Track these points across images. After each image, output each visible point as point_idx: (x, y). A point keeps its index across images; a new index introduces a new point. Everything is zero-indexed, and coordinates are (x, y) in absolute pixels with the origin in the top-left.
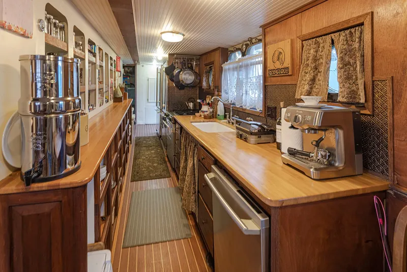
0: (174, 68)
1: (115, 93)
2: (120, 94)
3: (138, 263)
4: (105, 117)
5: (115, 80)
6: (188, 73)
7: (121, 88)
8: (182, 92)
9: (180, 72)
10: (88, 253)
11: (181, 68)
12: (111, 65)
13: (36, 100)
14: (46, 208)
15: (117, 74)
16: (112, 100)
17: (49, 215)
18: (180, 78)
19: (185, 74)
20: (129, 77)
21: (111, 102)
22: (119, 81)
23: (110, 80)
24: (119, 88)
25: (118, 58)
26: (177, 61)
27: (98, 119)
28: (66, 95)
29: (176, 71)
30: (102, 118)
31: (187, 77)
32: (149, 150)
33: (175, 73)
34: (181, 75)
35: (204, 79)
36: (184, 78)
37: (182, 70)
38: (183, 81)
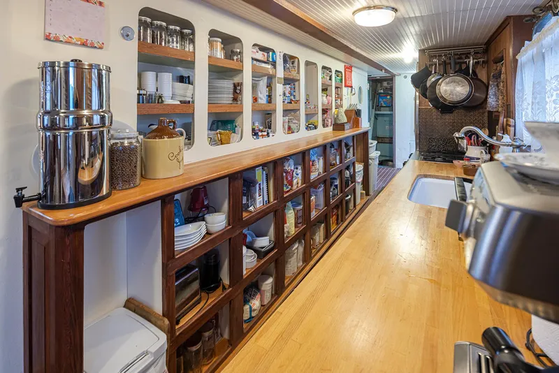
0: (430, 74)
6: (454, 81)
8: (448, 118)
9: (439, 79)
11: (442, 72)
16: (331, 127)
18: (437, 91)
19: (447, 83)
25: (349, 68)
26: (434, 61)
31: (453, 89)
33: (428, 84)
34: (440, 85)
35: (491, 92)
36: (446, 91)
37: (443, 76)
38: (442, 97)
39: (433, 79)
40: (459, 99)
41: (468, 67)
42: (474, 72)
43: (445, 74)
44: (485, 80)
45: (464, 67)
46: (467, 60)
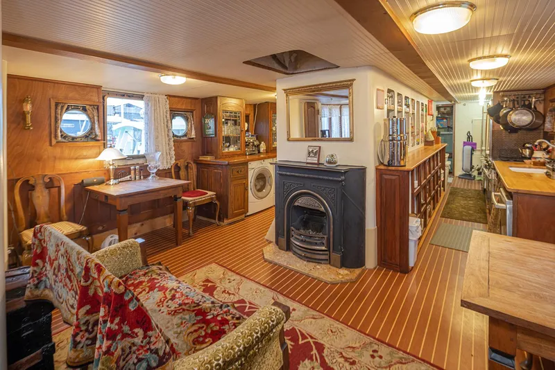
0: (502, 107)
1: (426, 137)
2: (432, 138)
3: (440, 256)
4: (416, 155)
5: (426, 125)
6: (521, 113)
7: (433, 132)
8: (514, 136)
9: (509, 112)
10: (410, 218)
11: (512, 107)
12: (422, 110)
13: (390, 135)
14: (394, 177)
15: (429, 118)
16: (423, 144)
17: (395, 180)
18: (508, 119)
19: (517, 114)
20: (446, 118)
21: (422, 145)
22: (431, 124)
23: (421, 125)
24: (430, 132)
25: (430, 101)
26: (506, 99)
27: (416, 152)
28: (401, 133)
29: (503, 112)
30: (419, 152)
31: (521, 118)
32: (466, 200)
33: (501, 114)
34: (511, 115)
35: (548, 120)
36: (515, 119)
37: (512, 109)
38: (512, 123)
39: (505, 112)
40: (524, 124)
41: (530, 104)
42: (535, 107)
43: (513, 109)
44: (542, 111)
45: (527, 103)
46: (530, 99)
